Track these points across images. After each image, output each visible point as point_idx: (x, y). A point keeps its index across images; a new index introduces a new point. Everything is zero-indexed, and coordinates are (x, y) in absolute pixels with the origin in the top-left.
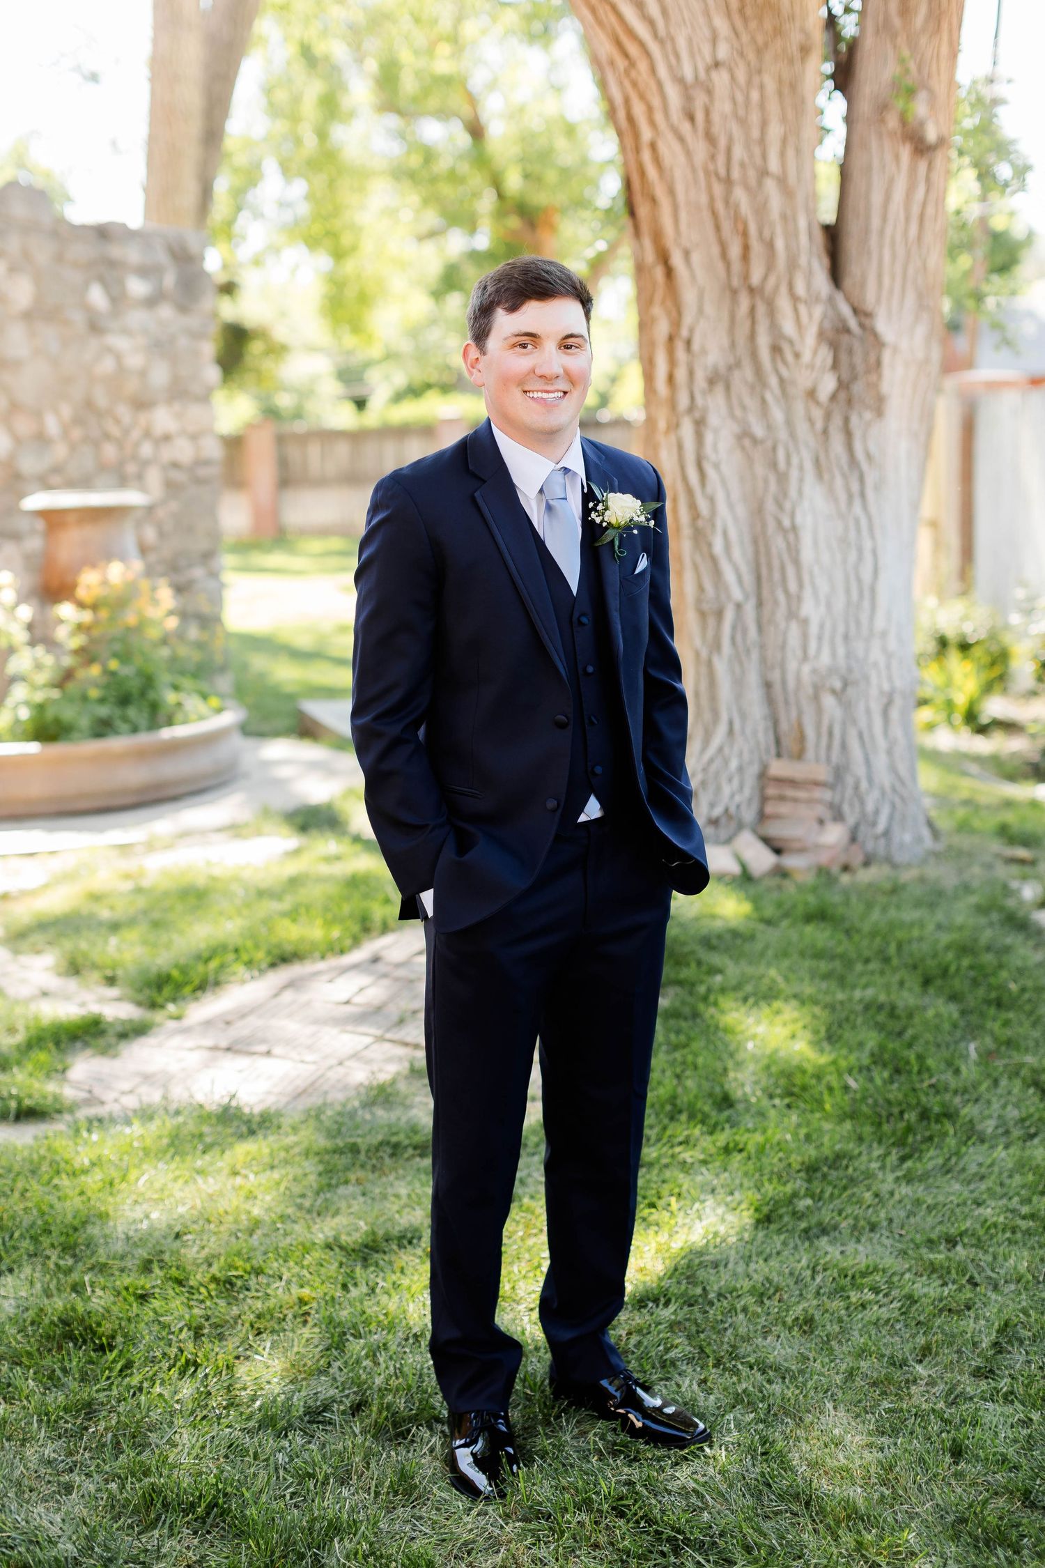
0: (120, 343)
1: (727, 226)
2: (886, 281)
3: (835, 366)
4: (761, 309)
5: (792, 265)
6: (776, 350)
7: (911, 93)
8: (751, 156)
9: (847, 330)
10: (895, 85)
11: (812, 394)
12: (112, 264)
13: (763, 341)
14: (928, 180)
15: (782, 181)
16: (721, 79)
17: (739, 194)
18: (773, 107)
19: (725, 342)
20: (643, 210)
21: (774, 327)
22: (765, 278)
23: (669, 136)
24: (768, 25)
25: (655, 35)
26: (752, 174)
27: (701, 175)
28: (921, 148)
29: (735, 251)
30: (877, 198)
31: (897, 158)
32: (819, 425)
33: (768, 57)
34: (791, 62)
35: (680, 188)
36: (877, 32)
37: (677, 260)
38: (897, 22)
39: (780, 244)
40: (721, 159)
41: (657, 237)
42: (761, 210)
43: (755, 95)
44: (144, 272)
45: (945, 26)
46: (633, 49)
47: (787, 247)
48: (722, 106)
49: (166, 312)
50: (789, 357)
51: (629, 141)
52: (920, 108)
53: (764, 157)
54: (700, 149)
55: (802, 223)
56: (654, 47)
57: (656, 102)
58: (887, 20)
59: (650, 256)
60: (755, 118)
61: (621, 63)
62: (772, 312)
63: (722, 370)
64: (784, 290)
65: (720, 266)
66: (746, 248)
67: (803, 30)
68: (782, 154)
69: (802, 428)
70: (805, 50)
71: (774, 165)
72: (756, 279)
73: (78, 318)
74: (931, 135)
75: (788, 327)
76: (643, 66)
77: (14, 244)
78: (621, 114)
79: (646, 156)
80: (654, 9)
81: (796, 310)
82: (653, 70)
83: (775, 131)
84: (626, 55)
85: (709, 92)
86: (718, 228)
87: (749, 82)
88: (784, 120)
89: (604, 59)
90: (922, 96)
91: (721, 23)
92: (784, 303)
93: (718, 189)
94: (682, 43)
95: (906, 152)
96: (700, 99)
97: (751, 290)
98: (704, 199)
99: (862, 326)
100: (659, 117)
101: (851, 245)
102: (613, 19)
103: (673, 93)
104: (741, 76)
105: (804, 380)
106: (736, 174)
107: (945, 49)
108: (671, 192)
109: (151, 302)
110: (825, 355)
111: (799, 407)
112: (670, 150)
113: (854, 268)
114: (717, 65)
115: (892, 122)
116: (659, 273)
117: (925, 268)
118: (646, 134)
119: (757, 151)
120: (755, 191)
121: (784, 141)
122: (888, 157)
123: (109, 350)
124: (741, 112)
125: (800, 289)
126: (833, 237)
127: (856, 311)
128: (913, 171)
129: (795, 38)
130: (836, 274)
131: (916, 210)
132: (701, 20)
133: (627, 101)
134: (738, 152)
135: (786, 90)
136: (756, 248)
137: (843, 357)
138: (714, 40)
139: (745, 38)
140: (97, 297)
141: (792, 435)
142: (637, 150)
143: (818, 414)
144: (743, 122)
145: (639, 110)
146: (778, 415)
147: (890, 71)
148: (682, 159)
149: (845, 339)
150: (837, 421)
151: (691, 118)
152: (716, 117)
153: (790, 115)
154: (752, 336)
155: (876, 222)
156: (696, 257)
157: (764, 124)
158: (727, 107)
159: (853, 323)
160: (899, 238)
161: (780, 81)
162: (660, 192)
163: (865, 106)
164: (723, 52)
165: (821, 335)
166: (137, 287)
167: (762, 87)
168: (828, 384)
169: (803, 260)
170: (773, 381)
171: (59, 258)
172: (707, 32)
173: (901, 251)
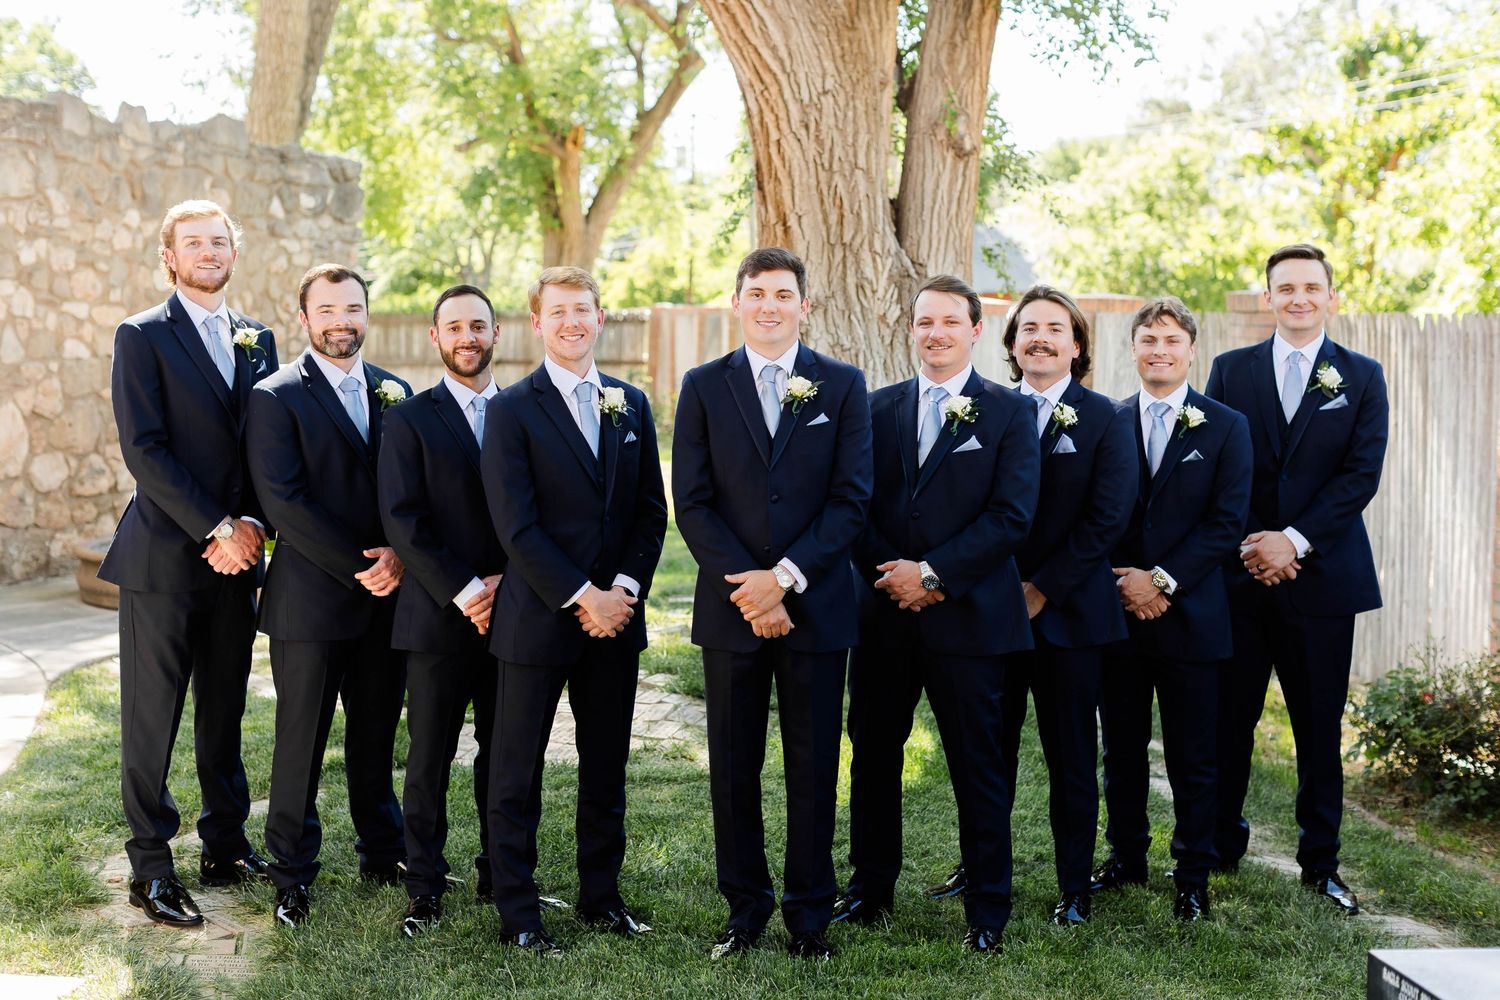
0: (292, 246)
1: (828, 201)
2: (935, 243)
3: (900, 300)
4: (850, 259)
5: (873, 230)
6: (860, 287)
7: (955, 116)
8: (847, 155)
9: (909, 276)
10: (944, 110)
11: (883, 318)
12: (289, 182)
13: (851, 280)
14: (964, 175)
15: (867, 172)
16: (828, 101)
17: (838, 179)
18: (862, 122)
19: (825, 281)
20: (769, 187)
21: (858, 270)
22: (853, 238)
23: (790, 137)
24: (859, 67)
25: (784, 70)
26: (846, 166)
27: (812, 165)
28: (961, 154)
29: (833, 218)
30: (929, 186)
31: (944, 160)
32: (888, 341)
33: (860, 88)
34: (874, 93)
35: (796, 174)
36: (931, 74)
37: (792, 222)
38: (946, 68)
39: (864, 215)
40: (826, 156)
41: (778, 205)
42: (853, 191)
43: (850, 114)
44: (312, 189)
45: (978, 72)
46: (767, 78)
47: (869, 218)
48: (828, 120)
49: (326, 221)
50: (869, 293)
51: (760, 139)
52: (960, 127)
53: (855, 156)
54: (812, 148)
55: (880, 202)
56: (782, 78)
57: (782, 114)
58: (939, 64)
59: (773, 218)
60: (850, 129)
61: (758, 87)
62: (857, 262)
63: (822, 299)
64: (866, 246)
65: (823, 228)
66: (842, 216)
67: (882, 71)
68: (867, 154)
69: (876, 341)
70: (883, 84)
71: (862, 162)
72: (847, 239)
73: (262, 224)
74: (968, 146)
75: (869, 272)
76: (774, 89)
77: (218, 164)
78: (756, 120)
79: (773, 150)
80: (783, 53)
81: (874, 260)
82: (781, 91)
83: (863, 138)
84: (762, 81)
85: (820, 111)
86: (822, 202)
87: (847, 104)
88: (869, 132)
89: (745, 82)
90: (963, 118)
91: (828, 64)
92: (866, 256)
93: (823, 176)
94: (801, 76)
95: (950, 156)
96: (814, 114)
97: (844, 244)
98: (813, 182)
99: (917, 273)
100: (784, 125)
101: (910, 216)
102: (754, 56)
103: (794, 108)
104: (842, 102)
105: (878, 308)
106: (836, 167)
107: (977, 87)
108: (790, 174)
109: (316, 213)
110: (893, 291)
111: (874, 328)
112: (790, 147)
113: (912, 232)
114: (825, 93)
115: (941, 135)
116: (779, 229)
117: (961, 235)
118: (774, 135)
119: (851, 151)
120: (849, 179)
121: (869, 145)
122: (938, 158)
123: (284, 249)
124: (840, 126)
125: (878, 247)
126: (897, 207)
127: (913, 263)
128: (954, 168)
129: (878, 75)
130: (899, 235)
131: (956, 195)
132: (816, 62)
133: (761, 111)
134: (838, 152)
135: (871, 111)
136: (849, 217)
137: (905, 293)
138: (824, 76)
139: (845, 76)
140: (276, 208)
141: (869, 346)
142: (768, 145)
143: (887, 332)
144: (842, 131)
145: (769, 118)
146: (860, 332)
147: (941, 99)
148: (798, 153)
149: (907, 280)
150: (900, 338)
151: (807, 127)
152: (823, 128)
153: (873, 127)
154: (844, 278)
155: (928, 202)
156: (804, 220)
157: (856, 133)
158: (832, 121)
159: (912, 271)
160: (944, 214)
161: (867, 104)
162: (782, 174)
163: (922, 122)
164: (830, 84)
165: (890, 277)
166: (307, 201)
167: (855, 107)
168: (894, 312)
169: (880, 227)
170: (858, 309)
171: (251, 176)
172: (819, 71)
173: (945, 223)
